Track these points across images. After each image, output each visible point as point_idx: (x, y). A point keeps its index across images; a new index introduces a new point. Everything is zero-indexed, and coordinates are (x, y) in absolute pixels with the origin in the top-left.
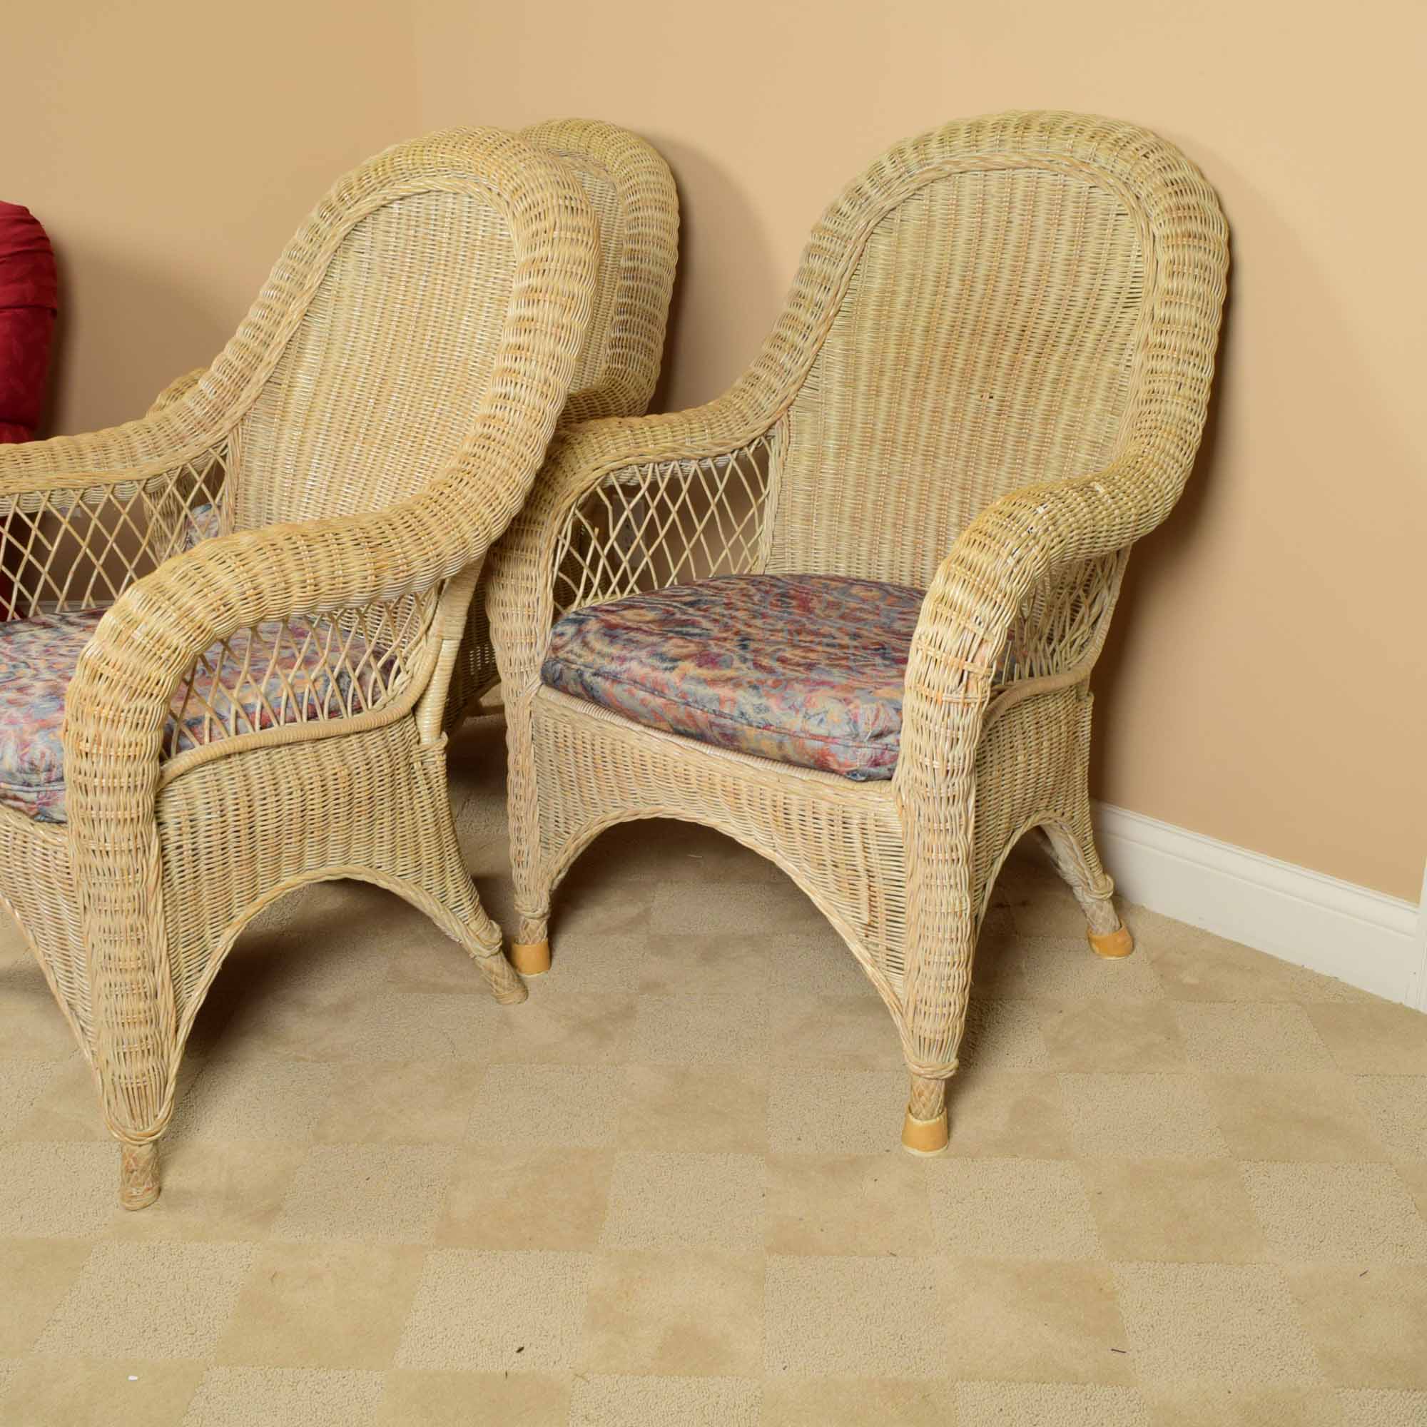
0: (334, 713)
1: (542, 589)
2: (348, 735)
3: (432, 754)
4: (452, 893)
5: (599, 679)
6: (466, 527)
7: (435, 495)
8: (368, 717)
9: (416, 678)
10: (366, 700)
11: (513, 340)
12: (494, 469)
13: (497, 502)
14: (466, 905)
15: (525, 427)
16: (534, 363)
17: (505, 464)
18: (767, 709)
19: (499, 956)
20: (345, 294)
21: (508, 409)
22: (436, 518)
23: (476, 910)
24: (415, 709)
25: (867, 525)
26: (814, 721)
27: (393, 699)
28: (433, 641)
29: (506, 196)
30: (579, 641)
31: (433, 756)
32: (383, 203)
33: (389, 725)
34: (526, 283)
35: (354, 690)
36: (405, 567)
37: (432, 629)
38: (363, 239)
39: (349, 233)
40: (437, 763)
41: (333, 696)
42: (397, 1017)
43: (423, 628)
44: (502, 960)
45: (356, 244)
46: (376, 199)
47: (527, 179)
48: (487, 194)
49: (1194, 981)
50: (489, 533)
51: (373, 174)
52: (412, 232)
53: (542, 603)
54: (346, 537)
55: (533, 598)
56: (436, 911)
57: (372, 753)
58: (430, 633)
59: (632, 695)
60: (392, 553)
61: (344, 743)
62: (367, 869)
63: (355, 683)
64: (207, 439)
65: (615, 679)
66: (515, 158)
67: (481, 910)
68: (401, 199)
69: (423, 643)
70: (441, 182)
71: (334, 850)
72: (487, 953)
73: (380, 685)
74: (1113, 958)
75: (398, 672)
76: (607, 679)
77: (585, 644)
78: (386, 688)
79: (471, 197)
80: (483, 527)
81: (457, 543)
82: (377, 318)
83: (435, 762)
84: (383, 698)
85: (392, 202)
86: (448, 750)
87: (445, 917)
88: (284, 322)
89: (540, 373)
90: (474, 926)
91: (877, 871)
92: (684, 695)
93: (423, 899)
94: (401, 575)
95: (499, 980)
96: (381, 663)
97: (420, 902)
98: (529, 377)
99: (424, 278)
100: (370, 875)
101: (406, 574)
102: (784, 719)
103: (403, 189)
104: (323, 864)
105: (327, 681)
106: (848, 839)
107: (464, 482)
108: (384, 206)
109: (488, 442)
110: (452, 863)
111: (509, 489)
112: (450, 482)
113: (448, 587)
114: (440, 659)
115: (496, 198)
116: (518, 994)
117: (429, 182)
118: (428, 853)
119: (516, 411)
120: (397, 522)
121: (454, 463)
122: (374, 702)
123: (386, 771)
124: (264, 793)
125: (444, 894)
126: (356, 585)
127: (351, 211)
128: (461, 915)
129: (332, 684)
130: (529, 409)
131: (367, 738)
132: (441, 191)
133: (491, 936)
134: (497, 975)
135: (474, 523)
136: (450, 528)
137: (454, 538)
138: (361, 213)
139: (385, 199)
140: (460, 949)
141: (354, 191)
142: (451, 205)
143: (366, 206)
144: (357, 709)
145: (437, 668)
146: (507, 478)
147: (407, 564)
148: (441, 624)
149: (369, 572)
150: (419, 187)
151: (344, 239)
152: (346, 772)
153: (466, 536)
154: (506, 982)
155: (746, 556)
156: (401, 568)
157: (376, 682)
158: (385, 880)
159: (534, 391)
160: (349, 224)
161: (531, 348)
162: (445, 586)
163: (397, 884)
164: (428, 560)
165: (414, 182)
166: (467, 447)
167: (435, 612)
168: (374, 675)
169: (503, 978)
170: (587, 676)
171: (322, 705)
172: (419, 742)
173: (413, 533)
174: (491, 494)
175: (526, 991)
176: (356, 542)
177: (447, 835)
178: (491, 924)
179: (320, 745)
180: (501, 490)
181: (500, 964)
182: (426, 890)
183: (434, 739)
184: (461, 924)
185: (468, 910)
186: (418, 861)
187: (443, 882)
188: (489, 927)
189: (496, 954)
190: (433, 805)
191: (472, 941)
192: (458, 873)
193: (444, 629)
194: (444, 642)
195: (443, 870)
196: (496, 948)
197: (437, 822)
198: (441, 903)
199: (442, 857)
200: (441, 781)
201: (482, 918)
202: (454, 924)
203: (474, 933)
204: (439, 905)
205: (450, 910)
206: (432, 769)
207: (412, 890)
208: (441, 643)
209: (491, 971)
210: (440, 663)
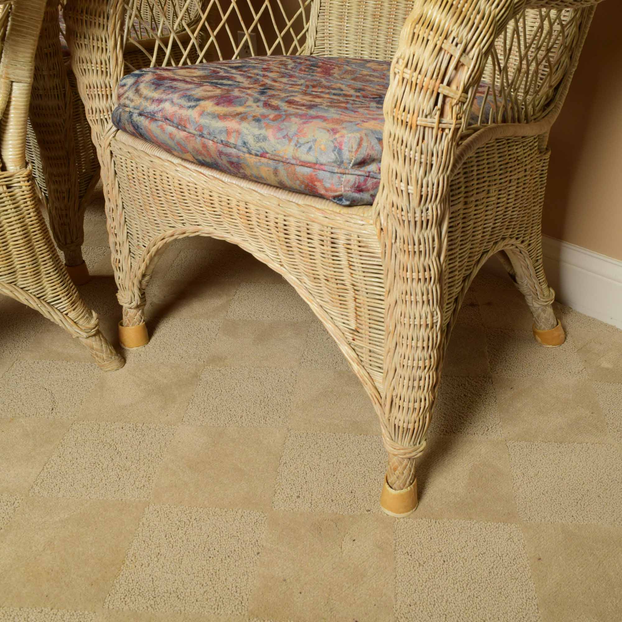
1: (111, 50)
3: (18, 180)
4: (49, 290)
5: (142, 118)
14: (63, 299)
18: (265, 139)
19: (97, 337)
23: (73, 303)
25: (384, 20)
26: (304, 149)
30: (134, 89)
31: (19, 182)
42: (23, 379)
49: (610, 366)
53: (113, 62)
55: (104, 57)
56: (35, 304)
59: (163, 130)
65: (152, 117)
67: (78, 303)
72: (85, 335)
74: (551, 346)
76: (147, 117)
77: (137, 91)
83: (21, 187)
87: (43, 309)
90: (72, 315)
91: (361, 286)
92: (201, 129)
95: (99, 354)
97: (17, 297)
102: (279, 146)
106: (335, 256)
110: (47, 267)
113: (11, 34)
114: (13, 99)
116: (116, 364)
118: (20, 259)
128: (60, 306)
133: (89, 322)
148: (7, 67)
154: (104, 356)
155: (295, 46)
162: (7, 32)
169: (102, 351)
170: (136, 117)
175: (123, 359)
178: (90, 313)
181: (99, 343)
182: (22, 288)
183: (18, 168)
184: (59, 313)
185: (65, 304)
186: (10, 265)
187: (39, 282)
188: (87, 315)
189: (94, 335)
190: (21, 220)
191: (71, 326)
192: (54, 276)
193: (10, 71)
194: (14, 84)
195: (37, 273)
196: (93, 332)
197: (26, 235)
198: (39, 298)
199: (35, 262)
200: (29, 203)
201: (80, 309)
202: (52, 313)
203: (73, 320)
204: (36, 300)
205: (49, 303)
206: (17, 192)
207: (7, 289)
208: (12, 85)
209: (92, 348)
210: (13, 103)
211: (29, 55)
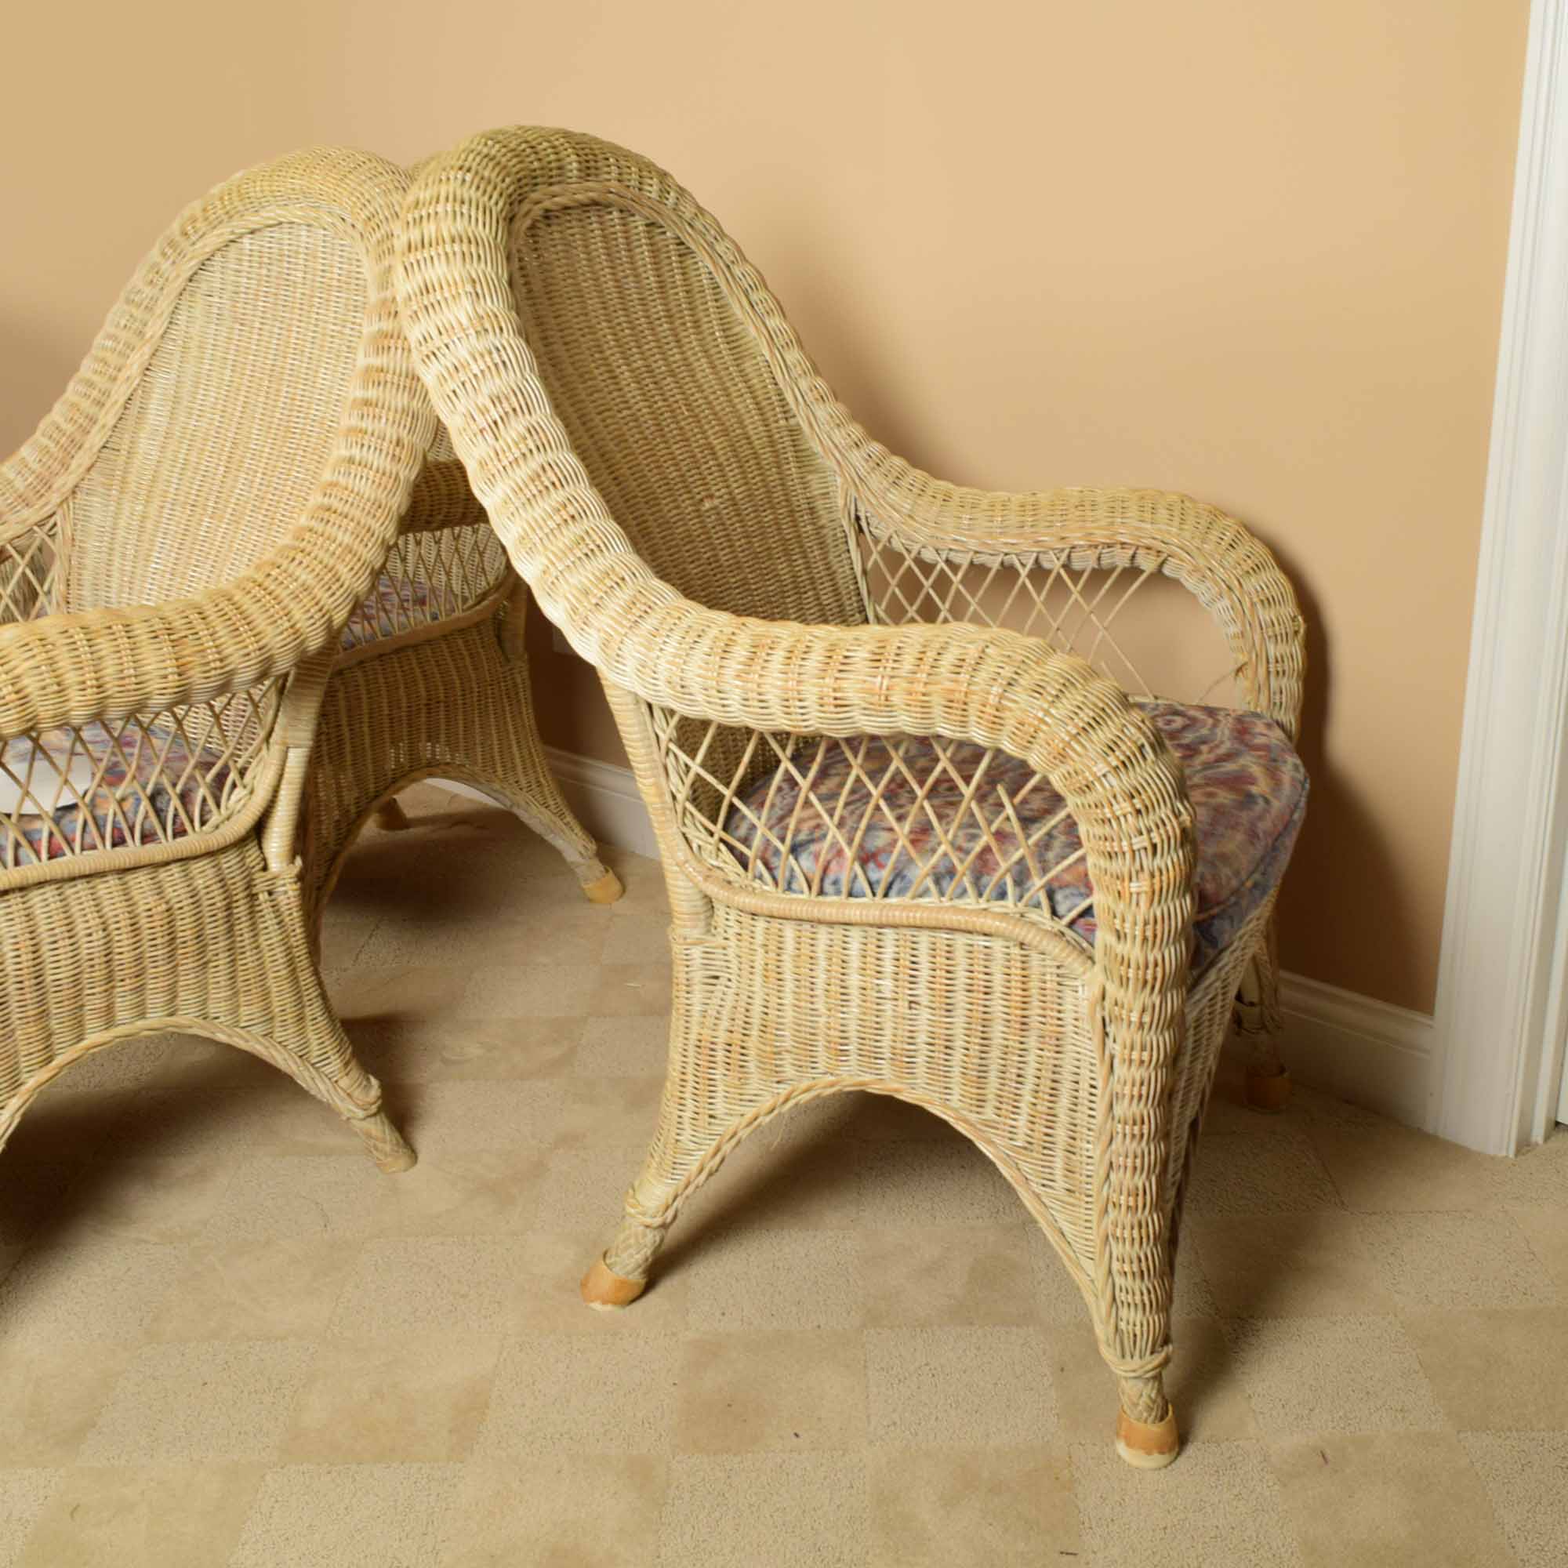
0: (147, 837)
2: (167, 864)
3: (282, 882)
4: (314, 1045)
6: (297, 615)
7: (260, 577)
8: (196, 840)
9: (255, 793)
10: (192, 821)
11: (359, 394)
12: (334, 545)
13: (338, 584)
14: (333, 1058)
15: (373, 497)
16: (384, 420)
17: (347, 539)
19: (378, 1117)
20: (193, 344)
21: (352, 475)
22: (259, 604)
23: (346, 1064)
24: (258, 830)
27: (228, 818)
28: (276, 748)
29: (359, 226)
31: (284, 885)
32: (232, 237)
33: (223, 850)
34: (375, 327)
35: (176, 809)
36: (218, 664)
37: (274, 735)
38: (213, 279)
39: (196, 273)
40: (288, 893)
41: (146, 817)
43: (262, 734)
44: (383, 1122)
45: (204, 286)
46: (224, 232)
47: (381, 206)
48: (339, 224)
50: (330, 621)
51: (218, 203)
52: (264, 272)
54: (140, 630)
56: (294, 1067)
57: (200, 882)
58: (272, 740)
60: (201, 648)
61: (163, 874)
62: (200, 1021)
63: (175, 802)
64: (32, 515)
66: (368, 182)
67: (353, 1064)
68: (252, 232)
69: (264, 752)
70: (294, 213)
71: (155, 1000)
72: (361, 1114)
73: (211, 802)
75: (234, 786)
78: (218, 805)
79: (325, 229)
80: (320, 614)
81: (285, 634)
82: (228, 372)
83: (286, 892)
84: (214, 819)
85: (241, 236)
86: (301, 877)
87: (306, 1074)
88: (122, 376)
89: (391, 432)
90: (344, 1082)
93: (275, 1053)
94: (213, 673)
95: (380, 1145)
96: (210, 776)
97: (273, 1056)
98: (379, 438)
99: (278, 324)
100: (202, 1027)
101: (219, 671)
103: (254, 221)
104: (142, 1015)
105: (138, 800)
107: (297, 562)
108: (233, 241)
109: (327, 513)
110: (314, 1010)
111: (352, 569)
112: (279, 561)
113: (293, 686)
114: (287, 770)
115: (350, 230)
116: (402, 1162)
117: (279, 212)
118: (281, 998)
119: (362, 477)
120: (210, 610)
121: (286, 540)
122: (203, 823)
123: (219, 905)
124: (55, 935)
125: (306, 1044)
126: (154, 686)
127: (196, 247)
128: (327, 1070)
129: (145, 805)
130: (378, 475)
131: (196, 867)
132: (293, 223)
133: (367, 1094)
134: (377, 1139)
135: (308, 611)
136: (277, 616)
137: (281, 628)
138: (207, 250)
139: (232, 233)
140: (327, 1110)
141: (198, 225)
142: (304, 239)
143: (213, 240)
144: (180, 832)
145: (284, 781)
146: (350, 556)
147: (221, 660)
148: (285, 729)
149: (170, 670)
150: (269, 218)
151: (191, 280)
152: (164, 907)
153: (298, 626)
154: (388, 1148)
156: (213, 665)
157: (204, 800)
158: (223, 1032)
159: (384, 452)
160: (193, 263)
161: (380, 405)
162: (288, 684)
163: (242, 1037)
164: (248, 654)
165: (264, 214)
166: (303, 521)
167: (276, 716)
168: (202, 792)
169: (384, 1142)
171: (132, 829)
172: (265, 869)
173: (229, 623)
174: (330, 575)
175: (413, 1154)
176: (153, 635)
177: (306, 977)
178: (368, 1080)
179: (129, 877)
180: (343, 570)
181: (380, 1127)
182: (280, 1043)
183: (284, 865)
184: (327, 1081)
185: (335, 1064)
186: (267, 1008)
187: (301, 1032)
188: (365, 1083)
189: (374, 1115)
190: (285, 941)
191: (342, 1100)
192: (322, 1021)
193: (289, 734)
194: (291, 750)
195: (301, 1019)
196: (374, 1108)
197: (291, 962)
198: (301, 1057)
199: (300, 1003)
200: (295, 914)
201: (355, 1073)
202: (318, 1081)
203: (345, 1091)
204: (298, 1060)
205: (313, 1065)
206: (282, 900)
207: (260, 1043)
208: (287, 752)
209: (369, 1136)
210: (286, 776)
211: (313, 711)
